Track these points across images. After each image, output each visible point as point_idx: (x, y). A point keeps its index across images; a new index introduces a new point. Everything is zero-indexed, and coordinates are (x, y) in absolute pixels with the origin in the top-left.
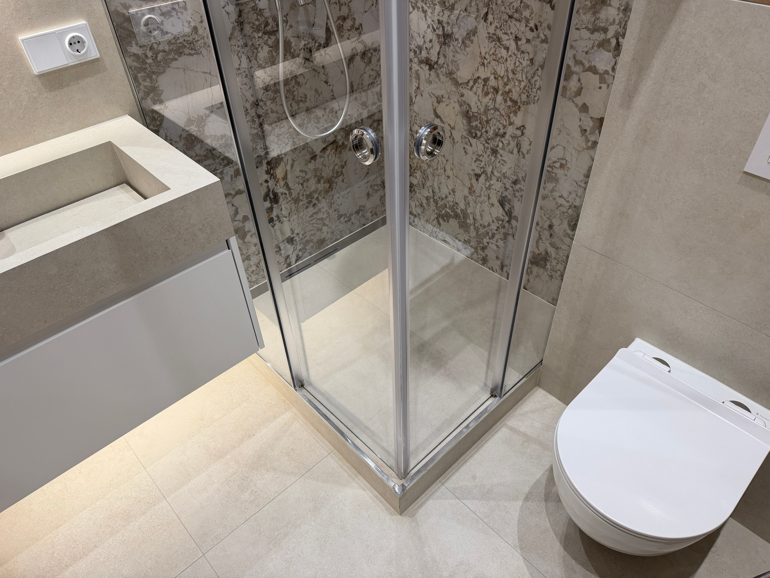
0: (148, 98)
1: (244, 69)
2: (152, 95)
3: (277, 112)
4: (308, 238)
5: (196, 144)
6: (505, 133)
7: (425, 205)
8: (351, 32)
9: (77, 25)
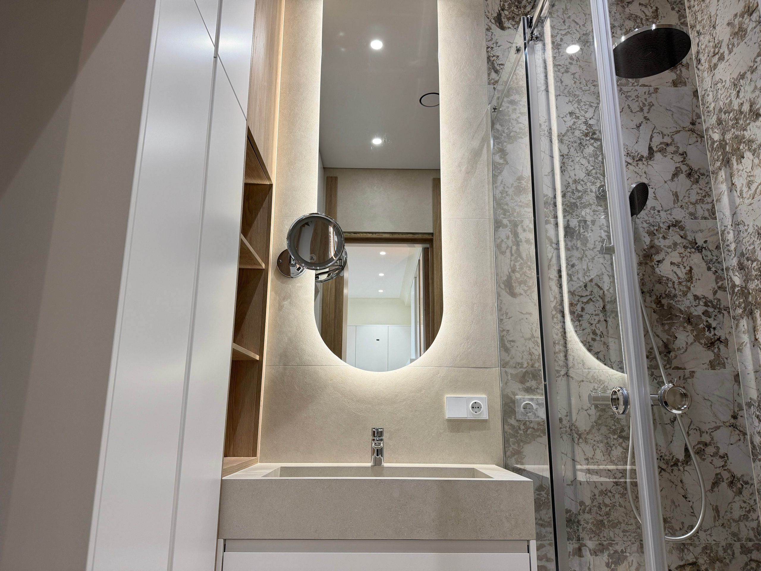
0: (513, 458)
1: (597, 460)
2: (516, 456)
5: (543, 508)
8: (714, 458)
9: (481, 398)
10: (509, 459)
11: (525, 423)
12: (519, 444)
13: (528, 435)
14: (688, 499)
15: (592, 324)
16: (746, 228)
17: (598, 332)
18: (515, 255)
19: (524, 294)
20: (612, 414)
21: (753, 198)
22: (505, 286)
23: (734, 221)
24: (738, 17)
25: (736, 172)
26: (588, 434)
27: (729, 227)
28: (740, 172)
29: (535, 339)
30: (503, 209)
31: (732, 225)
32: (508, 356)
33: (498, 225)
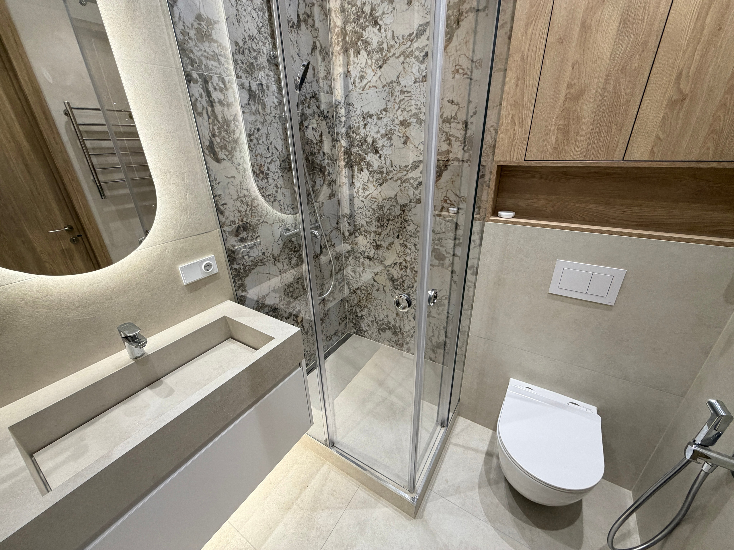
0: (240, 290)
2: (242, 288)
3: (299, 289)
4: (312, 353)
6: (413, 286)
7: (370, 325)
9: (209, 257)
11: (243, 264)
12: (242, 280)
13: (247, 271)
14: (321, 272)
15: (275, 180)
16: (355, 110)
17: (279, 185)
18: (212, 118)
19: (226, 159)
21: (363, 90)
22: (209, 152)
23: (346, 101)
25: (352, 63)
26: (279, 256)
27: (342, 104)
28: (355, 64)
29: (241, 199)
31: (344, 103)
32: (224, 217)
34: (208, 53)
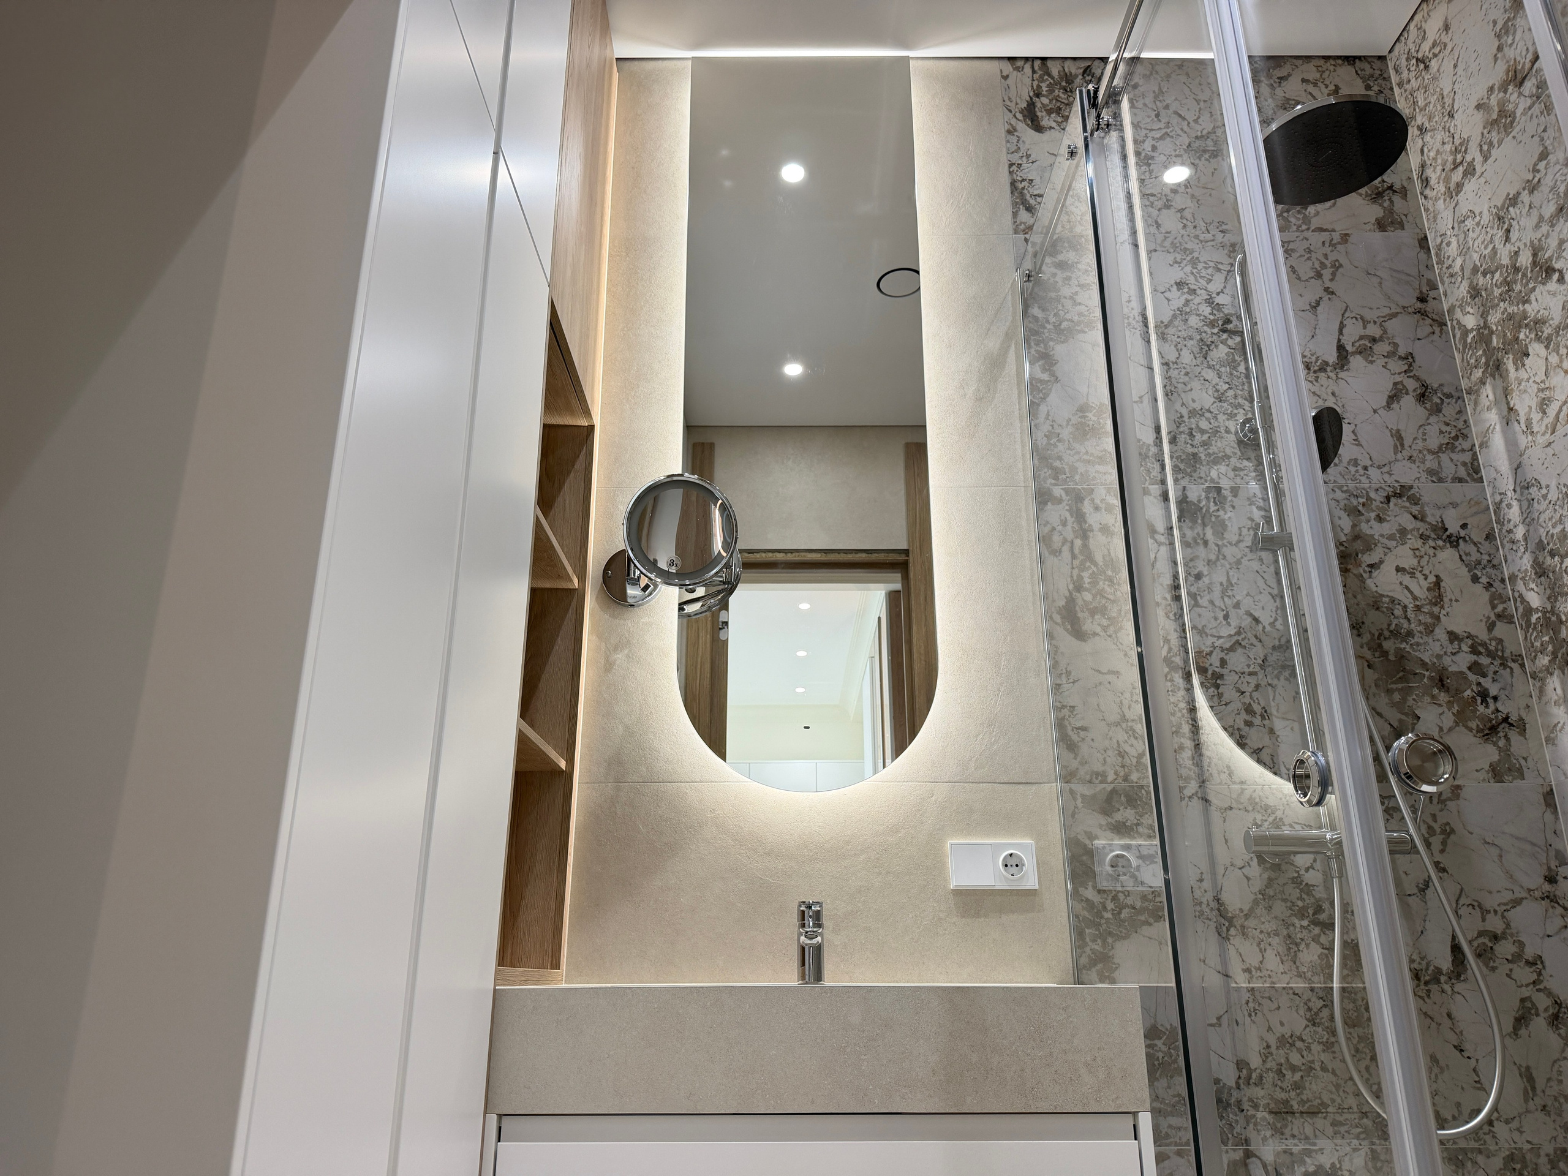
0: (1094, 970)
1: (1269, 972)
2: (1100, 966)
5: (1160, 1075)
8: (1515, 965)
9: (1023, 845)
10: (1084, 971)
11: (1116, 895)
12: (1104, 941)
13: (1123, 921)
14: (1466, 1054)
15: (1243, 693)
16: (1544, 491)
17: (1257, 708)
18: (1081, 557)
19: (1102, 634)
20: (1296, 875)
21: (1553, 432)
22: (1062, 618)
23: (1518, 482)
24: (1496, 92)
25: (1514, 386)
26: (1247, 916)
27: (1510, 494)
28: (1523, 384)
29: (1129, 724)
30: (1052, 468)
31: (1514, 490)
32: (1075, 758)
33: (1043, 498)
34: (1092, 455)
